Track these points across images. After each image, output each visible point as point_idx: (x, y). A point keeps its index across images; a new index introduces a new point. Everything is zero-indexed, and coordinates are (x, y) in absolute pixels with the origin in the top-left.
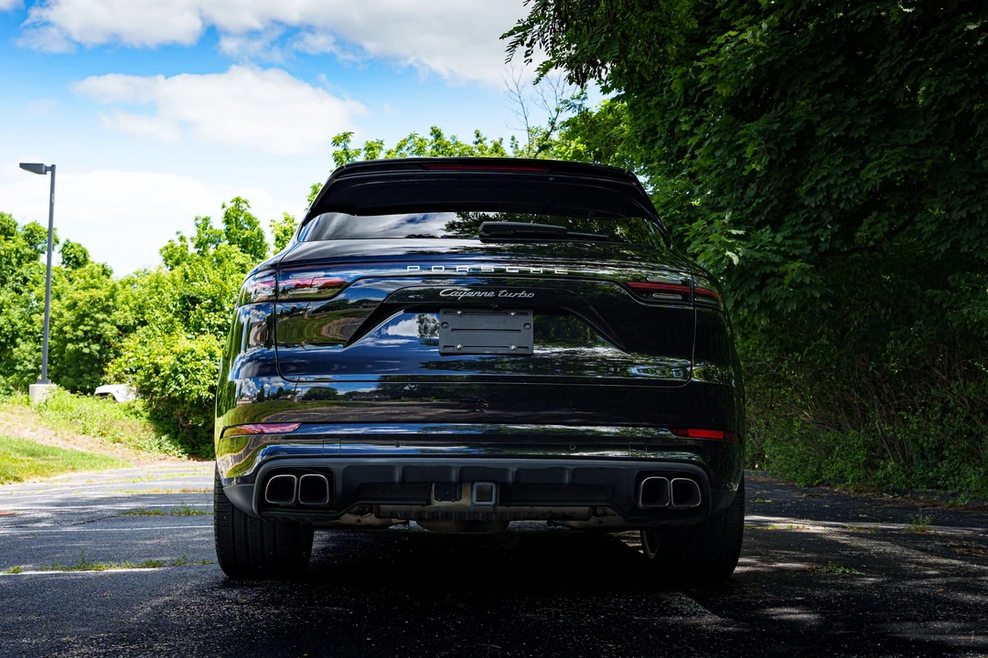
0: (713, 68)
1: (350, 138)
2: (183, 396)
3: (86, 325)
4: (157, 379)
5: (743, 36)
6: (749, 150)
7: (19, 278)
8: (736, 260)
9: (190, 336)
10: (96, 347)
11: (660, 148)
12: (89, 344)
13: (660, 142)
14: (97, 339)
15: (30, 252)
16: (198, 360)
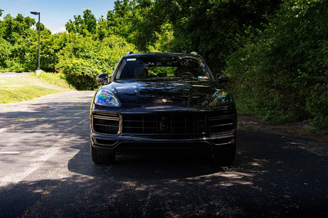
2: (75, 74)
3: (45, 49)
4: (68, 70)
7: (25, 34)
9: (76, 59)
10: (48, 56)
14: (49, 53)
15: (28, 26)
16: (79, 66)
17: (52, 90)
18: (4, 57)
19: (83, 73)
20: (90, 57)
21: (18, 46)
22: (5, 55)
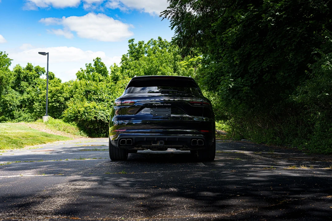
0: (226, 37)
1: (134, 40)
2: (87, 119)
3: (55, 98)
4: (79, 115)
5: (233, 30)
6: (235, 58)
7: (34, 83)
8: (231, 86)
9: (88, 102)
10: (58, 104)
11: (216, 55)
12: (56, 103)
13: (216, 54)
14: (58, 102)
15: (37, 75)
16: (91, 109)
17: (60, 136)
18: (11, 107)
19: (95, 117)
20: (104, 100)
21: (27, 95)
22: (13, 106)
